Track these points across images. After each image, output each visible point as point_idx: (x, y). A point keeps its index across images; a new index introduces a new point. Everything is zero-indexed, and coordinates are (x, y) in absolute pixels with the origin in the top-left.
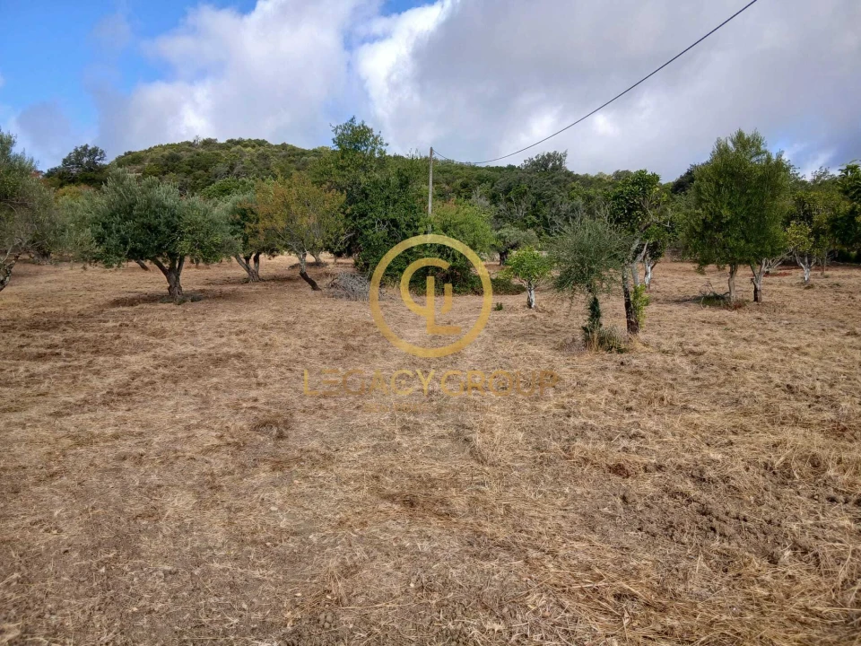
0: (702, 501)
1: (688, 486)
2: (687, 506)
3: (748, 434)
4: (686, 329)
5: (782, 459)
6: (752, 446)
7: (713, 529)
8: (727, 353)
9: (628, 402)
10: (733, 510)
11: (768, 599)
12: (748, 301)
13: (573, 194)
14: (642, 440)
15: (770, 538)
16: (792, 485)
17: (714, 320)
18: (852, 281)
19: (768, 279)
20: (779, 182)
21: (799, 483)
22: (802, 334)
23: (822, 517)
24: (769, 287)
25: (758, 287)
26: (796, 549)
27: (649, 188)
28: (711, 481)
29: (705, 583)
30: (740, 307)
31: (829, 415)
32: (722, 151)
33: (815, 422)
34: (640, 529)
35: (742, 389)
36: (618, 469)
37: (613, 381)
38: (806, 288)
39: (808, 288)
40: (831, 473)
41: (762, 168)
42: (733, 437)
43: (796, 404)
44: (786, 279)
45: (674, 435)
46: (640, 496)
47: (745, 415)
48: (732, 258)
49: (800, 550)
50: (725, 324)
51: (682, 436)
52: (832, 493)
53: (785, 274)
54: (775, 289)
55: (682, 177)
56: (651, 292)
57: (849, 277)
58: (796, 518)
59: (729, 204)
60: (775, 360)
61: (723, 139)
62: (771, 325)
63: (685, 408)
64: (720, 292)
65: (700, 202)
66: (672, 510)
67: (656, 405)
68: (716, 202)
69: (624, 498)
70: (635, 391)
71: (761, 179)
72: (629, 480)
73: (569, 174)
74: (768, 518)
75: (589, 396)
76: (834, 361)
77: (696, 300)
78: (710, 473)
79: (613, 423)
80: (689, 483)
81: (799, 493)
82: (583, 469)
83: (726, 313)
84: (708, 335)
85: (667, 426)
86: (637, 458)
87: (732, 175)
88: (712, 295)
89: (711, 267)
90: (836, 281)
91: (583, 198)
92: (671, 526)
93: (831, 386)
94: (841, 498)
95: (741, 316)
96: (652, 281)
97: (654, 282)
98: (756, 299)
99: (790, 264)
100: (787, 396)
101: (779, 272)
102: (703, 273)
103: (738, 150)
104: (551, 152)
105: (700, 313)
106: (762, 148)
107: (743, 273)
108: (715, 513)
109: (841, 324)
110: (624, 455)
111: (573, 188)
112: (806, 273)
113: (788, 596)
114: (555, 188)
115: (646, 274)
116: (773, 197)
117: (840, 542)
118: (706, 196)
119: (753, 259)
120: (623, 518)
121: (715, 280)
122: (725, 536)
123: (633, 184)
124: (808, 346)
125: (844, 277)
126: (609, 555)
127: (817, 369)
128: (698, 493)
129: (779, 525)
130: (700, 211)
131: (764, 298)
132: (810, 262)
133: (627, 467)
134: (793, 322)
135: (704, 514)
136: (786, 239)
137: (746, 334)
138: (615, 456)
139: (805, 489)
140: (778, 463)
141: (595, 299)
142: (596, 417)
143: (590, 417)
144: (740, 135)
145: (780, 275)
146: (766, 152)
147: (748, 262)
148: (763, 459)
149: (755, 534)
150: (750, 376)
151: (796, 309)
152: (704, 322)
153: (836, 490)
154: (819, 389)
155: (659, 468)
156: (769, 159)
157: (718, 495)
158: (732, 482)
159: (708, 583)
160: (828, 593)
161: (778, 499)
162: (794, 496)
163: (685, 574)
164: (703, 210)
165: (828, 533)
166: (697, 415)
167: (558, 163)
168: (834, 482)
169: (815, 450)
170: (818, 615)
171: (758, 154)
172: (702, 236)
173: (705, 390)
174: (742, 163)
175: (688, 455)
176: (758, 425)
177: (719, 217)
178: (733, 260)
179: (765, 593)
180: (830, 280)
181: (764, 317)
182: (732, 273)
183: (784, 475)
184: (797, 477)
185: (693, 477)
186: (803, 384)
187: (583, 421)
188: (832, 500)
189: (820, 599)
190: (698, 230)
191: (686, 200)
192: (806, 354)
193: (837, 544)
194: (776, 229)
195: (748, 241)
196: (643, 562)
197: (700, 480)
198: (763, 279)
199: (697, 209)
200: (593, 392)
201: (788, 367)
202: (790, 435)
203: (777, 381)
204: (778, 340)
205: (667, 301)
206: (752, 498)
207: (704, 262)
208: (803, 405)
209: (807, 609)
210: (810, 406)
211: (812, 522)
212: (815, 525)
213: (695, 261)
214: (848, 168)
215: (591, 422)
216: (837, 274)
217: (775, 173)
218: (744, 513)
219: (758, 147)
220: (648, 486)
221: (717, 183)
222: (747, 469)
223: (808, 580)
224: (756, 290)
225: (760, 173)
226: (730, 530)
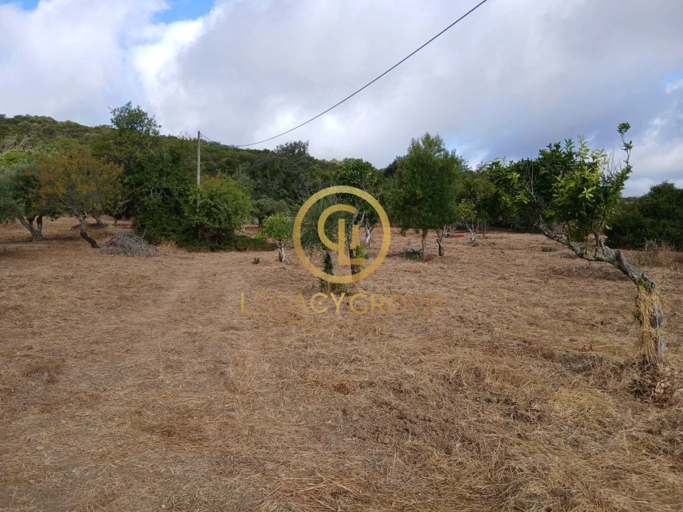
0: (400, 408)
1: (391, 397)
2: (389, 413)
3: (433, 354)
4: (393, 276)
5: (455, 372)
6: (436, 363)
7: (407, 430)
8: (421, 294)
9: (351, 334)
10: (420, 412)
11: (444, 483)
12: (435, 255)
13: (314, 174)
14: (359, 363)
15: (446, 434)
16: (462, 392)
17: (412, 270)
18: (503, 241)
19: (449, 240)
20: (453, 171)
21: (467, 389)
22: (469, 279)
23: (482, 415)
24: (448, 246)
25: (441, 245)
26: (464, 441)
27: (365, 173)
28: (407, 392)
29: (399, 475)
30: (430, 260)
31: (486, 338)
32: (415, 148)
33: (478, 343)
34: (354, 436)
35: (429, 320)
36: (341, 388)
37: (341, 318)
38: (473, 246)
39: (474, 246)
40: (488, 380)
41: (442, 161)
42: (422, 357)
43: (466, 330)
44: (460, 240)
45: (382, 357)
46: (356, 408)
47: (431, 340)
48: (424, 225)
49: (467, 441)
50: (420, 272)
51: (387, 358)
52: (488, 396)
53: (460, 236)
54: (452, 246)
55: (390, 165)
56: (370, 248)
57: (501, 238)
58: (464, 417)
59: (421, 186)
60: (452, 298)
61: (416, 139)
62: (450, 273)
63: (391, 336)
64: (417, 249)
65: (401, 184)
66: (379, 417)
67: (370, 335)
68: (412, 184)
69: (344, 411)
70: (356, 325)
71: (442, 169)
72: (349, 396)
73: (311, 159)
74: (445, 418)
75: (322, 330)
76: (491, 298)
77: (401, 255)
78: (406, 386)
79: (338, 350)
80: (392, 395)
81: (466, 397)
82: (315, 390)
83: (421, 264)
84: (408, 281)
85: (378, 351)
86: (355, 378)
87: (422, 165)
88: (411, 251)
89: (411, 230)
90: (492, 241)
91: (322, 177)
92: (377, 431)
93: (488, 316)
94: (495, 399)
95: (430, 267)
96: (371, 240)
97: (373, 242)
98: (440, 254)
99: (462, 229)
100: (459, 324)
101: (456, 234)
102: (404, 236)
103: (426, 147)
104: (297, 141)
105: (404, 264)
106: (442, 147)
107: (431, 235)
108: (409, 418)
109: (496, 272)
110: (345, 376)
111: (314, 170)
112: (473, 235)
113: (458, 479)
114: (300, 168)
115: (367, 235)
116: (450, 182)
117: (494, 433)
118: (404, 180)
119: (437, 225)
120: (342, 428)
121: (413, 241)
122: (415, 435)
123: (353, 169)
124: (474, 287)
125: (497, 238)
126: (330, 460)
127: (479, 304)
128: (397, 402)
129: (453, 423)
130: (402, 190)
131: (446, 253)
132: (475, 228)
133: (347, 386)
134: (464, 270)
135: (401, 418)
136: (459, 212)
137: (433, 279)
138: (340, 378)
139: (471, 394)
140: (452, 375)
141: (328, 255)
142: (327, 347)
143: (322, 347)
144: (428, 137)
145: (456, 236)
146: (445, 149)
147: (434, 228)
148: (443, 372)
149: (436, 431)
150: (435, 310)
151: (466, 261)
152: (406, 271)
153: (491, 393)
154: (480, 318)
155: (371, 384)
156: (447, 154)
157: (411, 403)
158: (421, 392)
159: (402, 475)
160: (485, 474)
161: (452, 402)
162: (463, 400)
163: (385, 469)
164: (404, 190)
165: (487, 427)
166: (399, 341)
167: (302, 150)
168: (490, 387)
169: (478, 364)
170: (478, 491)
171: (439, 151)
172: (403, 209)
173: (405, 322)
174: (430, 157)
175: (392, 373)
176: (439, 347)
177: (414, 195)
178: (424, 226)
179: (441, 478)
180: (489, 240)
181: (445, 266)
182: (424, 236)
183: (455, 384)
184: (466, 385)
185: (394, 390)
186: (469, 316)
187: (317, 350)
188: (489, 401)
189: (480, 479)
190: (401, 204)
191: (392, 182)
192: (472, 293)
193: (492, 435)
194: (452, 205)
195: (434, 213)
196: (355, 462)
197: (399, 391)
198: (445, 239)
199: (399, 189)
200: (325, 327)
201: (460, 303)
202: (459, 352)
203: (453, 313)
204: (454, 283)
206: (434, 403)
207: (405, 227)
208: (469, 330)
209: (470, 488)
210: (474, 331)
211: (475, 419)
212: (477, 421)
213: (399, 226)
214: (493, 164)
215: (323, 351)
216: (494, 236)
217: (451, 165)
218: (429, 415)
219: (439, 146)
220: (362, 399)
221: (413, 171)
222: (432, 381)
223: (472, 464)
224: (440, 247)
225: (441, 165)
226: (418, 430)
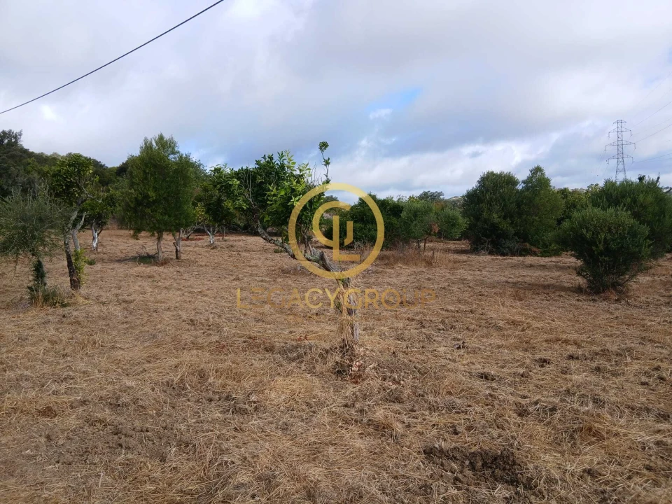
0: (116, 423)
1: (107, 414)
2: (103, 430)
3: (159, 361)
4: (123, 283)
5: (179, 377)
6: (160, 370)
7: (121, 445)
8: (152, 299)
9: (64, 349)
10: (137, 424)
11: (155, 492)
12: (172, 259)
13: (29, 168)
14: (71, 381)
15: (163, 441)
16: (185, 396)
17: (145, 275)
18: (241, 243)
19: (188, 243)
20: (189, 175)
21: (190, 392)
22: (205, 281)
23: (202, 415)
24: (188, 249)
25: (178, 248)
26: (180, 445)
27: (84, 171)
28: (126, 405)
29: (105, 494)
30: (166, 263)
31: (215, 338)
32: (147, 148)
33: (206, 344)
34: (58, 462)
35: (159, 326)
36: (48, 412)
37: (54, 332)
38: (212, 249)
39: (213, 248)
40: (211, 380)
41: (176, 163)
42: (147, 366)
43: (195, 333)
44: (199, 243)
45: (100, 372)
46: (63, 431)
47: (158, 346)
48: (159, 227)
49: (184, 445)
50: (154, 277)
51: (106, 371)
52: (211, 395)
53: (200, 239)
54: (191, 249)
56: (98, 253)
57: (239, 241)
58: (184, 420)
59: (154, 187)
60: (185, 302)
61: (149, 139)
62: (186, 276)
63: (113, 347)
64: (152, 253)
65: (132, 185)
66: (90, 436)
67: (89, 350)
68: (144, 186)
69: (48, 437)
70: (72, 339)
71: (176, 171)
72: (56, 420)
73: (25, 151)
74: (164, 425)
75: (27, 349)
76: (224, 299)
77: (134, 259)
78: (125, 398)
79: (46, 369)
80: (107, 410)
81: (189, 400)
82: (12, 419)
83: (156, 268)
84: (140, 286)
85: (95, 366)
86: (65, 398)
87: (155, 166)
88: (146, 255)
89: (143, 234)
90: (231, 243)
91: (39, 173)
92: (86, 452)
93: (220, 316)
94: (217, 397)
95: (165, 271)
96: (99, 244)
97: (102, 245)
98: (177, 258)
99: (200, 231)
100: (188, 327)
101: (196, 237)
102: (137, 239)
103: (159, 149)
104: (7, 130)
105: (136, 269)
106: (176, 149)
107: (168, 238)
108: (124, 432)
109: (231, 273)
110: (53, 398)
111: (29, 164)
112: (211, 239)
113: (170, 485)
114: (11, 161)
115: (94, 239)
116: (185, 185)
117: (212, 431)
118: (136, 180)
119: (174, 228)
120: (43, 455)
121: (147, 243)
122: (129, 448)
123: (70, 166)
124: (208, 289)
125: (235, 241)
126: (22, 495)
127: (212, 306)
128: (113, 417)
129: (172, 429)
130: (133, 191)
131: (183, 257)
132: (214, 231)
133: (55, 408)
134: (201, 273)
135: (116, 434)
136: (195, 215)
137: (167, 283)
138: (46, 400)
139: (193, 396)
140: (176, 380)
141: (39, 261)
142: (32, 367)
143: (27, 369)
144: (161, 137)
145: (196, 239)
146: (179, 152)
147: (170, 231)
148: (167, 378)
149: (152, 441)
150: (167, 316)
151: (203, 264)
152: (138, 276)
153: (214, 392)
154: (211, 320)
155: (84, 403)
156: (181, 157)
157: (129, 416)
158: (141, 403)
159: (109, 494)
160: (199, 474)
161: (174, 408)
162: (184, 403)
163: (89, 492)
164: (135, 190)
165: (206, 426)
166: (122, 352)
167: (13, 140)
168: (213, 386)
169: (202, 366)
170: (190, 493)
171: (174, 153)
172: (135, 210)
173: (130, 331)
174: (164, 159)
175: (110, 387)
176: (167, 352)
177: (147, 197)
178: (158, 230)
179: (151, 487)
180: (228, 243)
181: (182, 270)
182: (159, 239)
183: (178, 389)
184: (189, 388)
185: (111, 404)
186: (202, 318)
187: (20, 372)
188: (211, 400)
189: (192, 480)
190: (132, 205)
191: (124, 181)
192: (206, 296)
193: (210, 433)
194: (189, 208)
195: (170, 216)
196: (56, 491)
197: (116, 406)
198: (182, 243)
199: (130, 189)
200: (33, 345)
201: (193, 306)
202: (188, 357)
203: (184, 317)
204: (189, 286)
205: (111, 261)
206: (154, 412)
207: (138, 230)
208: (199, 333)
209: (181, 491)
210: (204, 333)
211: (195, 421)
212: (197, 422)
213: (131, 229)
214: (215, 169)
215: (27, 373)
216: (232, 239)
217: (186, 168)
218: (148, 425)
219: (173, 148)
220: (72, 421)
221: (144, 172)
222: (153, 389)
223: (186, 467)
224: (177, 251)
225: (175, 167)
226: (132, 442)
